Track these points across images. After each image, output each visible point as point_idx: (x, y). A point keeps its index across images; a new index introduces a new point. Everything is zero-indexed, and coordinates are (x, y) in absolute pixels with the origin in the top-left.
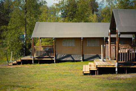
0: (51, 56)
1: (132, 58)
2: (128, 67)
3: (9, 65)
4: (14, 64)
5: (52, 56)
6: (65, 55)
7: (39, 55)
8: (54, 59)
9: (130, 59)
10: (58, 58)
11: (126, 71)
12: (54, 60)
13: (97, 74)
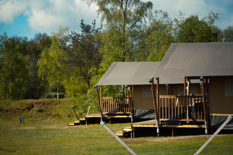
0: (127, 113)
1: (179, 114)
2: (174, 126)
3: (70, 124)
4: (76, 124)
5: (129, 113)
6: (146, 111)
7: (111, 110)
8: (130, 116)
9: (175, 115)
10: (137, 114)
11: (173, 132)
12: (131, 118)
13: (133, 137)
